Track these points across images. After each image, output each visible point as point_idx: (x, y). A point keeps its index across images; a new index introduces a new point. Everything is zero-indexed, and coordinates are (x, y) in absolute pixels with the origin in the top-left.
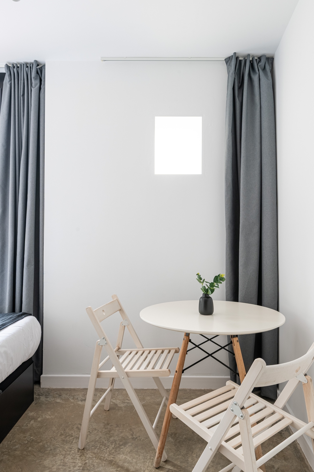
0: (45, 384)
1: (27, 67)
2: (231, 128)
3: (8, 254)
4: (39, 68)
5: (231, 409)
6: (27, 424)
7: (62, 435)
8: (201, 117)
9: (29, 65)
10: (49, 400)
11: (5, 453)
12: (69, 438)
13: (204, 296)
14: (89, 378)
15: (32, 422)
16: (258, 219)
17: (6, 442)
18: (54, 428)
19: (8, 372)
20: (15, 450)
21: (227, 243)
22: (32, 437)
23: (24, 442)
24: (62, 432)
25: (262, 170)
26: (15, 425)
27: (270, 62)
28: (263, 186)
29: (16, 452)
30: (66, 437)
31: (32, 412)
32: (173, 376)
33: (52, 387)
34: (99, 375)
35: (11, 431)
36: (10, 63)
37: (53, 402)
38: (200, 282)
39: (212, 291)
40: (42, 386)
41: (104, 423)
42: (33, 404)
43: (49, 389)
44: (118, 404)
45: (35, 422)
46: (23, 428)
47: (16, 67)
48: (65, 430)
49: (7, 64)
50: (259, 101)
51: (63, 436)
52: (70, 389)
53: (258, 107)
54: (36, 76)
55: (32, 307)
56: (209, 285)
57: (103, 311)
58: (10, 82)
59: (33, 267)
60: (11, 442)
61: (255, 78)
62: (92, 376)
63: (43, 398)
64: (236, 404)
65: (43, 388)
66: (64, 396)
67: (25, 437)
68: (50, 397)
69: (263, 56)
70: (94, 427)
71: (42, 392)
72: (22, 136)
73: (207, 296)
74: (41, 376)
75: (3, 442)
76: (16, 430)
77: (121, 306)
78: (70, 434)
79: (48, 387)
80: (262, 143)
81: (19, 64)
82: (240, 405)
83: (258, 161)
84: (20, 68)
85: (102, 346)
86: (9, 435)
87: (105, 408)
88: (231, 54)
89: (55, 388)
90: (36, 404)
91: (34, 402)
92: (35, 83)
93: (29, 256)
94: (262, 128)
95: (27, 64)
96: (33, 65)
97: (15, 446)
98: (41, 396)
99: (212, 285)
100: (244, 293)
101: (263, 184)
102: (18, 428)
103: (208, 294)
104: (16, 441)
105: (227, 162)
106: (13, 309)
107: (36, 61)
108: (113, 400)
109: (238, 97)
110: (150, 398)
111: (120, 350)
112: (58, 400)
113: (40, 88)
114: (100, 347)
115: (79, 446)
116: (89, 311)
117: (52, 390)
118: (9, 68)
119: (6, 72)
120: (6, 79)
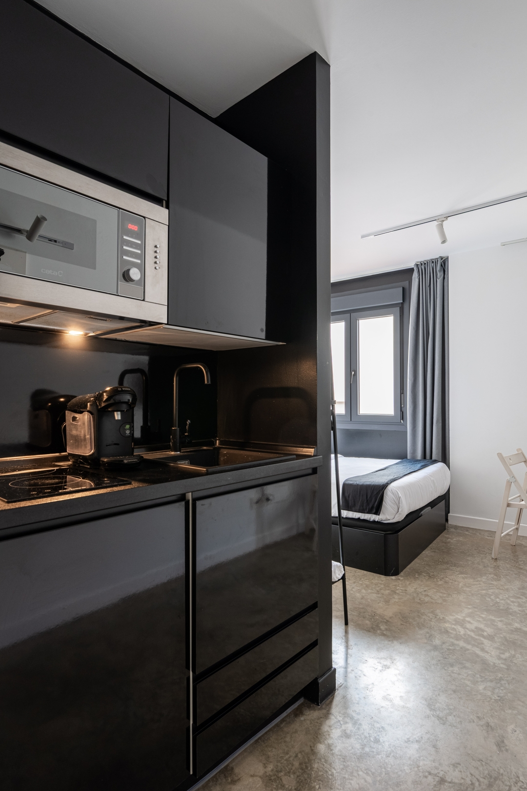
0: (450, 522)
1: (433, 262)
3: (419, 400)
4: (443, 261)
31: (447, 535)
33: (458, 525)
34: (508, 505)
36: (418, 261)
43: (455, 526)
47: (423, 265)
49: (416, 263)
52: (475, 528)
54: (441, 269)
55: (441, 457)
57: (510, 459)
58: (419, 274)
59: (440, 425)
65: (451, 525)
66: (471, 531)
72: (429, 319)
74: (448, 514)
79: (455, 524)
81: (425, 261)
84: (427, 264)
85: (511, 482)
89: (461, 526)
90: (448, 532)
91: (446, 530)
92: (440, 275)
93: (438, 416)
95: (432, 260)
96: (438, 261)
106: (424, 457)
107: (441, 256)
112: (467, 533)
113: (444, 278)
114: (509, 484)
115: (493, 556)
116: (500, 455)
117: (459, 527)
118: (418, 265)
119: (415, 269)
120: (415, 275)
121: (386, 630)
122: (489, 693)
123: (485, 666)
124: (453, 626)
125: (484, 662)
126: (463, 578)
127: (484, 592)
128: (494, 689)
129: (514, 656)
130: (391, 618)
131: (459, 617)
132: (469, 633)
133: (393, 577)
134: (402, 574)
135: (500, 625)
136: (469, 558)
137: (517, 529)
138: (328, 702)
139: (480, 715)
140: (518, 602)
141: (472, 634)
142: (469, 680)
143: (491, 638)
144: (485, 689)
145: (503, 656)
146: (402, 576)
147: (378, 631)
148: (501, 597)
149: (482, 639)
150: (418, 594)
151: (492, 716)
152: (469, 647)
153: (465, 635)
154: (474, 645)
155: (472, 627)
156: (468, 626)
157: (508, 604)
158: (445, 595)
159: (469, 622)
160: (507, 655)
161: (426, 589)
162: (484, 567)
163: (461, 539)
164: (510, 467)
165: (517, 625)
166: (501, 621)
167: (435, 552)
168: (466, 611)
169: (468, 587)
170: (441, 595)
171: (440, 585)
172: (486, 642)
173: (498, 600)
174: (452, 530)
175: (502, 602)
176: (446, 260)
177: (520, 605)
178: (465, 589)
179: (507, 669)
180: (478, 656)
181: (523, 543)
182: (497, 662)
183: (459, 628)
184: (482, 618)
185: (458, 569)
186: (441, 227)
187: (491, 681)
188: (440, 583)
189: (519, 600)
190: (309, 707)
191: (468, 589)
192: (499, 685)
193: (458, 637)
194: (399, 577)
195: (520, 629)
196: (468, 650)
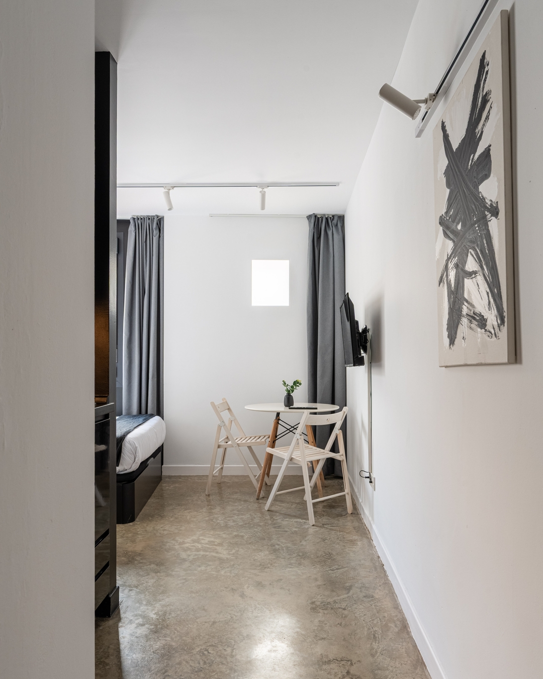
0: (165, 472)
1: (149, 219)
2: (311, 271)
3: (135, 356)
4: (159, 221)
8: (289, 260)
10: (173, 480)
13: (287, 395)
16: (332, 342)
21: (308, 360)
27: (341, 219)
34: (219, 447)
36: (135, 215)
37: (177, 480)
38: (285, 386)
39: (293, 391)
40: (163, 474)
41: (219, 487)
47: (140, 219)
49: (132, 217)
52: (186, 476)
53: (332, 256)
54: (156, 227)
55: (156, 411)
56: (290, 387)
58: (135, 231)
59: (155, 379)
61: (330, 233)
65: (164, 476)
69: (336, 215)
70: (212, 489)
72: (145, 274)
73: (289, 395)
74: (163, 466)
77: (229, 406)
79: (168, 475)
83: (332, 297)
84: (143, 220)
88: (311, 213)
89: (174, 475)
92: (156, 232)
93: (153, 371)
95: (148, 216)
96: (153, 219)
99: (292, 387)
100: (321, 398)
105: (308, 298)
106: (140, 412)
107: (156, 215)
109: (317, 246)
113: (159, 237)
114: (220, 427)
115: (207, 493)
116: (213, 404)
117: (172, 476)
118: (134, 218)
119: (132, 222)
120: (132, 228)
121: (142, 559)
122: (229, 574)
123: (221, 561)
124: (192, 544)
125: (220, 559)
126: (189, 513)
127: (207, 518)
128: (231, 571)
129: (238, 551)
130: (142, 551)
131: (194, 538)
132: (205, 545)
133: (131, 524)
134: (137, 519)
135: (224, 536)
136: (188, 498)
137: (222, 468)
138: (116, 613)
139: (226, 586)
140: (233, 520)
141: (207, 546)
142: (214, 571)
143: (220, 544)
144: (225, 573)
145: (231, 553)
146: (138, 522)
147: (136, 562)
148: (220, 519)
149: (215, 547)
150: (157, 530)
151: (233, 584)
152: (207, 553)
153: (202, 547)
154: (210, 552)
155: (206, 542)
156: (203, 541)
157: (227, 522)
158: (179, 527)
159: (203, 539)
160: (234, 551)
161: (162, 526)
162: (202, 502)
163: (177, 485)
164: (221, 413)
165: (235, 533)
166: (224, 533)
167: (159, 498)
168: (198, 533)
169: (194, 518)
170: (176, 527)
171: (173, 521)
172: (217, 548)
173: (218, 521)
174: (167, 479)
175: (222, 522)
176: (161, 219)
177: (234, 521)
178: (192, 519)
179: (236, 559)
180: (215, 557)
181: (226, 480)
182: (228, 557)
183: (196, 544)
184: (211, 534)
185: (183, 507)
186: (167, 194)
187: (228, 568)
188: (171, 519)
189: (233, 518)
190: (103, 621)
191: (194, 519)
192: (233, 568)
193: (198, 550)
194: (135, 522)
195: (238, 535)
196: (207, 555)
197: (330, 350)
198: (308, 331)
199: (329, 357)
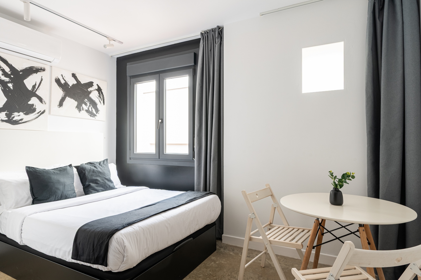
0: (224, 241)
2: (370, 47)
4: (220, 31)
5: (329, 279)
6: (209, 263)
7: (229, 275)
8: (343, 42)
9: (214, 30)
10: (226, 252)
11: (193, 277)
12: (233, 279)
13: (334, 190)
14: (244, 240)
15: (213, 263)
17: (196, 271)
18: (225, 270)
19: (195, 229)
20: (199, 277)
22: (210, 272)
23: (206, 274)
24: (230, 274)
25: (405, 80)
26: (202, 263)
28: (406, 95)
29: (200, 279)
30: (231, 278)
31: (214, 257)
32: (305, 251)
33: (229, 244)
34: (250, 239)
35: (199, 265)
36: (203, 31)
37: (228, 253)
40: (223, 242)
41: (258, 275)
42: (215, 252)
43: (227, 244)
44: (272, 265)
45: (214, 263)
46: (207, 265)
47: (206, 33)
48: (231, 273)
49: (201, 33)
50: (402, 17)
51: (229, 277)
52: (241, 247)
54: (218, 36)
57: (257, 194)
58: (203, 43)
59: (216, 162)
60: (198, 272)
62: (246, 239)
63: (222, 250)
64: (332, 276)
65: (224, 244)
66: (236, 251)
67: (207, 271)
68: (227, 250)
70: (251, 276)
71: (222, 246)
72: (210, 77)
73: (337, 190)
74: (223, 235)
75: (194, 271)
76: (202, 265)
77: (272, 193)
78: (234, 276)
79: (227, 243)
80: (405, 55)
81: (208, 30)
82: (335, 277)
83: (401, 72)
84: (209, 33)
85: (252, 219)
86: (198, 267)
87: (261, 265)
89: (231, 245)
90: (217, 252)
91: (216, 251)
92: (218, 41)
93: (214, 155)
94: (405, 42)
95: (212, 29)
96: (216, 29)
97: (200, 275)
98: (221, 248)
99: (340, 181)
100: (385, 191)
101: (406, 92)
102: (204, 264)
103: (337, 188)
104: (201, 272)
105: (367, 77)
106: (205, 189)
107: (218, 26)
108: (269, 261)
109: (379, 18)
110: (297, 266)
111: (271, 225)
112: (231, 253)
113: (221, 43)
116: (243, 193)
118: (203, 33)
119: (201, 37)
120: (201, 42)
176: (222, 29)
197: (399, 134)
198: (367, 113)
199: (397, 143)
